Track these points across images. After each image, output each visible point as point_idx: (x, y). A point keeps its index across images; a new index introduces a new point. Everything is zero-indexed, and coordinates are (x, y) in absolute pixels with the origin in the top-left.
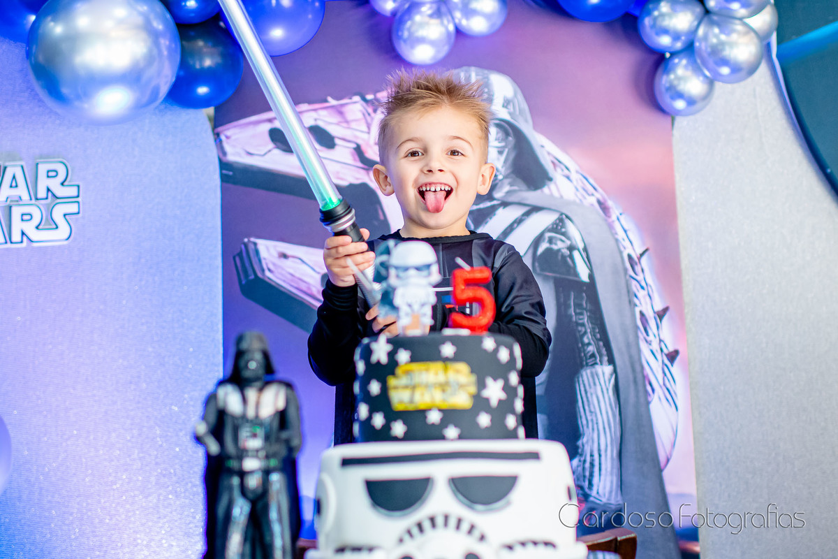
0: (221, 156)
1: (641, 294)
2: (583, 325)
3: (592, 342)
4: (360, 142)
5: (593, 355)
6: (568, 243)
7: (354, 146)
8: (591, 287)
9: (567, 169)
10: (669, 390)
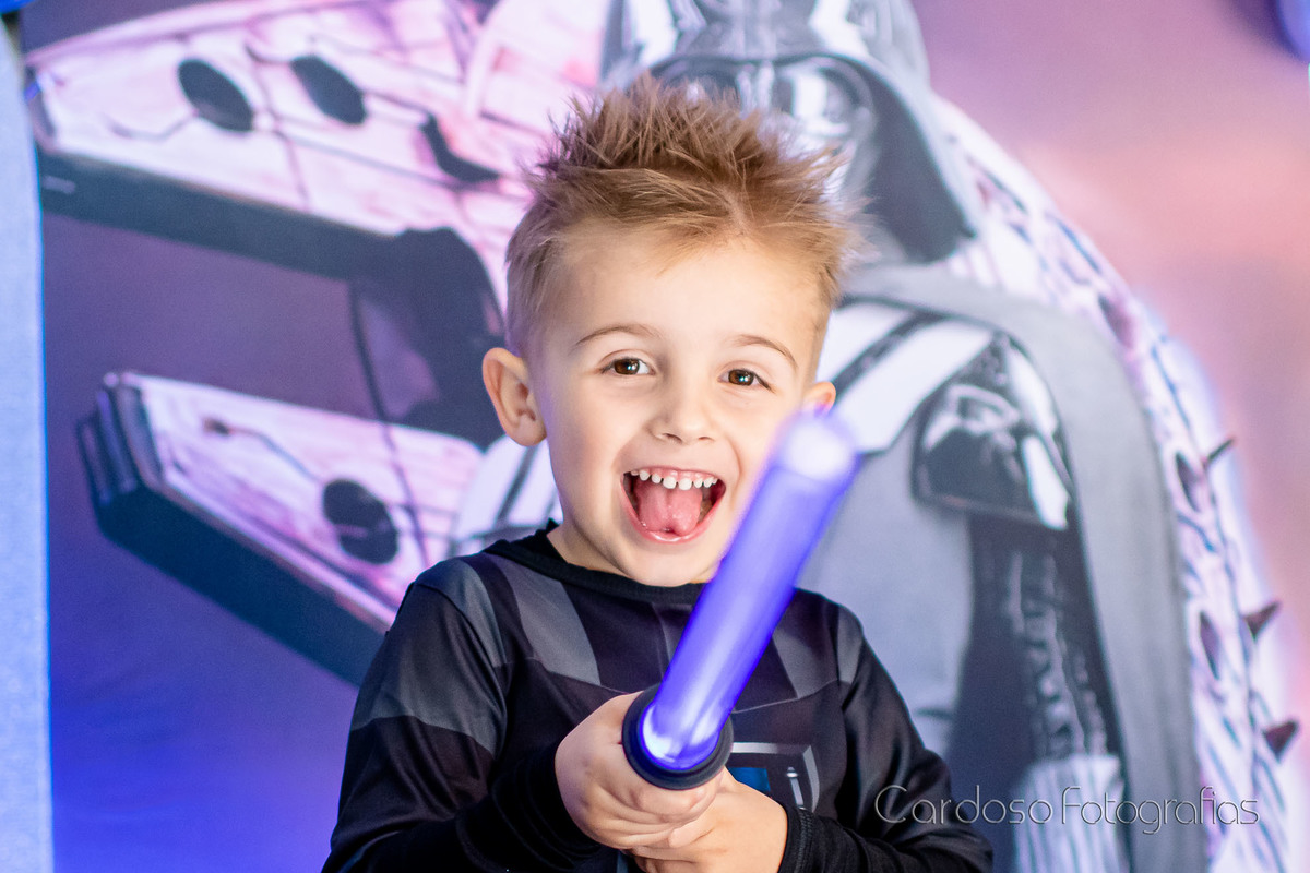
1: (1206, 564)
2: (1041, 645)
3: (1066, 692)
4: (438, 108)
5: (1065, 730)
6: (1012, 416)
7: (416, 118)
8: (1069, 543)
9: (1020, 205)
10: (1265, 830)
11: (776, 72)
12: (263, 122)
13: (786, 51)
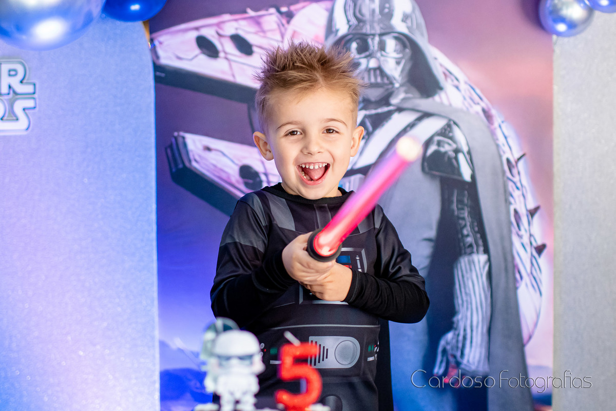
0: (155, 59)
1: (516, 194)
2: (463, 219)
3: (471, 234)
5: (471, 246)
6: (454, 146)
8: (472, 186)
9: (457, 79)
10: (535, 278)
11: (380, 38)
12: (222, 55)
13: (383, 31)
